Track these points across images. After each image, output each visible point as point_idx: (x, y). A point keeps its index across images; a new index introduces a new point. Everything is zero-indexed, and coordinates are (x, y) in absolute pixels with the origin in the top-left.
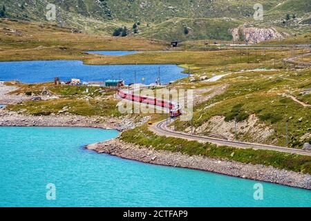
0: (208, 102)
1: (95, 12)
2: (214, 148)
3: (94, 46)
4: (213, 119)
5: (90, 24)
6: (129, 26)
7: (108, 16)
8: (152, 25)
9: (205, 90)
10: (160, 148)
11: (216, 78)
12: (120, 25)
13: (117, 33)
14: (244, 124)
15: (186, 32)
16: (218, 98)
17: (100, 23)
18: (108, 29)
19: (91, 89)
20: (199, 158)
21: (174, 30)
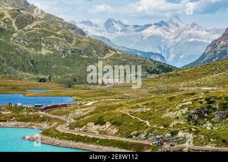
0: (86, 115)
1: (30, 70)
2: (89, 138)
3: (29, 87)
4: (89, 124)
5: (27, 76)
6: (47, 77)
7: (37, 72)
8: (58, 77)
9: (84, 109)
10: (62, 138)
11: (90, 104)
12: (42, 77)
13: (41, 80)
14: (104, 126)
15: (75, 80)
16: (91, 113)
17: (32, 75)
18: (36, 79)
19: (28, 109)
20: (81, 144)
21: (69, 79)
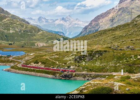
0: (30, 60)
1: (5, 40)
2: (31, 70)
3: (5, 47)
4: (31, 63)
5: (4, 42)
6: (13, 43)
7: (8, 41)
8: (18, 43)
9: (30, 57)
10: (20, 70)
11: (32, 54)
12: (10, 43)
13: (10, 44)
14: (38, 64)
15: (25, 44)
16: (32, 59)
17: (6, 42)
18: (8, 43)
19: (4, 57)
20: (28, 72)
21: (23, 44)
